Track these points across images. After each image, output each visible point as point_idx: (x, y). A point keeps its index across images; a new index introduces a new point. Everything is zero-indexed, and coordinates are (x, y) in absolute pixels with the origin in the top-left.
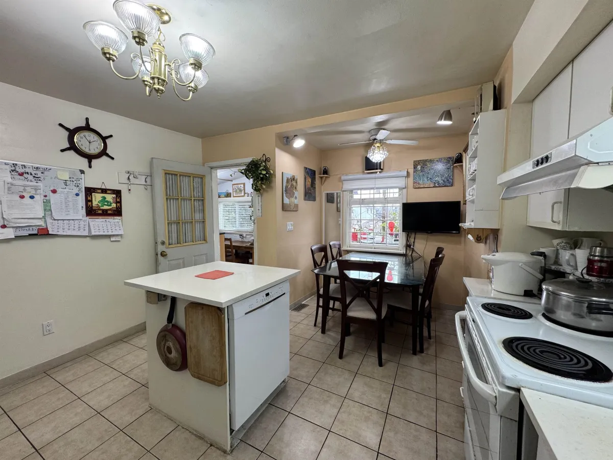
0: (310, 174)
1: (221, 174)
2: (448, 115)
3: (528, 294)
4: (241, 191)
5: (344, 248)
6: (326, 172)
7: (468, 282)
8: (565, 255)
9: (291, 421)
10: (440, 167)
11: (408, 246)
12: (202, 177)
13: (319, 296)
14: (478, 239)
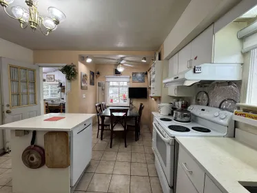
0: (92, 74)
1: (44, 69)
2: (145, 59)
3: (169, 115)
4: (52, 79)
5: (107, 105)
6: (98, 73)
7: (153, 113)
8: (177, 103)
9: (95, 176)
10: (139, 75)
11: (131, 103)
12: (34, 71)
13: (99, 125)
14: (156, 100)
